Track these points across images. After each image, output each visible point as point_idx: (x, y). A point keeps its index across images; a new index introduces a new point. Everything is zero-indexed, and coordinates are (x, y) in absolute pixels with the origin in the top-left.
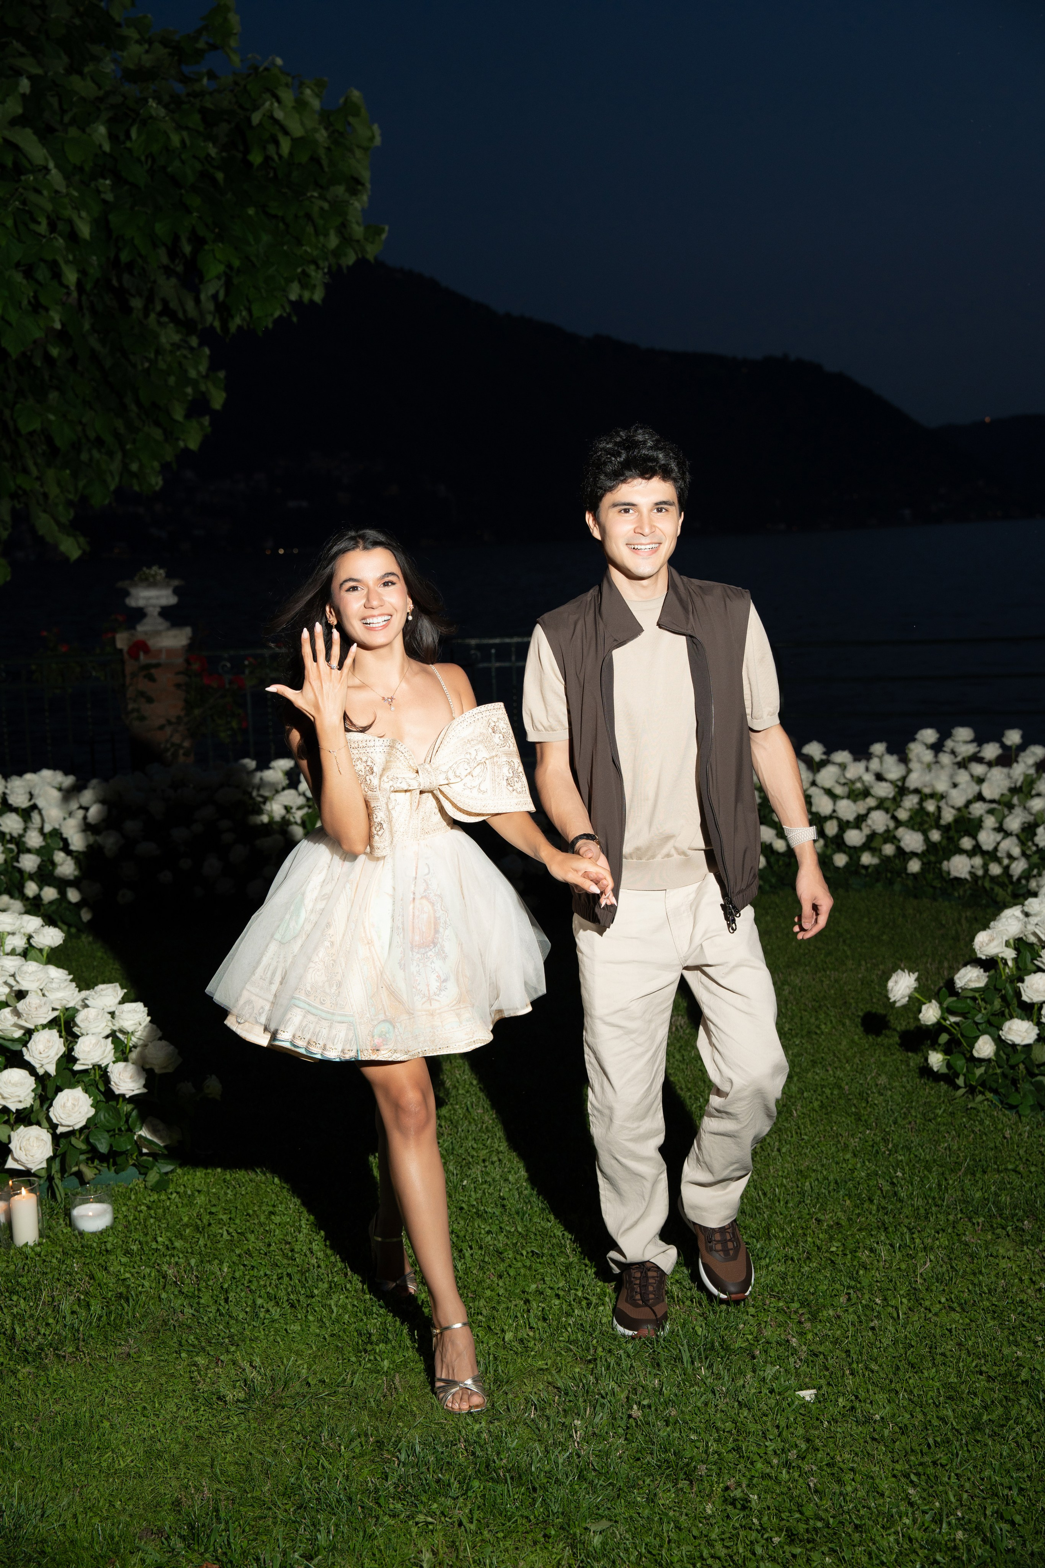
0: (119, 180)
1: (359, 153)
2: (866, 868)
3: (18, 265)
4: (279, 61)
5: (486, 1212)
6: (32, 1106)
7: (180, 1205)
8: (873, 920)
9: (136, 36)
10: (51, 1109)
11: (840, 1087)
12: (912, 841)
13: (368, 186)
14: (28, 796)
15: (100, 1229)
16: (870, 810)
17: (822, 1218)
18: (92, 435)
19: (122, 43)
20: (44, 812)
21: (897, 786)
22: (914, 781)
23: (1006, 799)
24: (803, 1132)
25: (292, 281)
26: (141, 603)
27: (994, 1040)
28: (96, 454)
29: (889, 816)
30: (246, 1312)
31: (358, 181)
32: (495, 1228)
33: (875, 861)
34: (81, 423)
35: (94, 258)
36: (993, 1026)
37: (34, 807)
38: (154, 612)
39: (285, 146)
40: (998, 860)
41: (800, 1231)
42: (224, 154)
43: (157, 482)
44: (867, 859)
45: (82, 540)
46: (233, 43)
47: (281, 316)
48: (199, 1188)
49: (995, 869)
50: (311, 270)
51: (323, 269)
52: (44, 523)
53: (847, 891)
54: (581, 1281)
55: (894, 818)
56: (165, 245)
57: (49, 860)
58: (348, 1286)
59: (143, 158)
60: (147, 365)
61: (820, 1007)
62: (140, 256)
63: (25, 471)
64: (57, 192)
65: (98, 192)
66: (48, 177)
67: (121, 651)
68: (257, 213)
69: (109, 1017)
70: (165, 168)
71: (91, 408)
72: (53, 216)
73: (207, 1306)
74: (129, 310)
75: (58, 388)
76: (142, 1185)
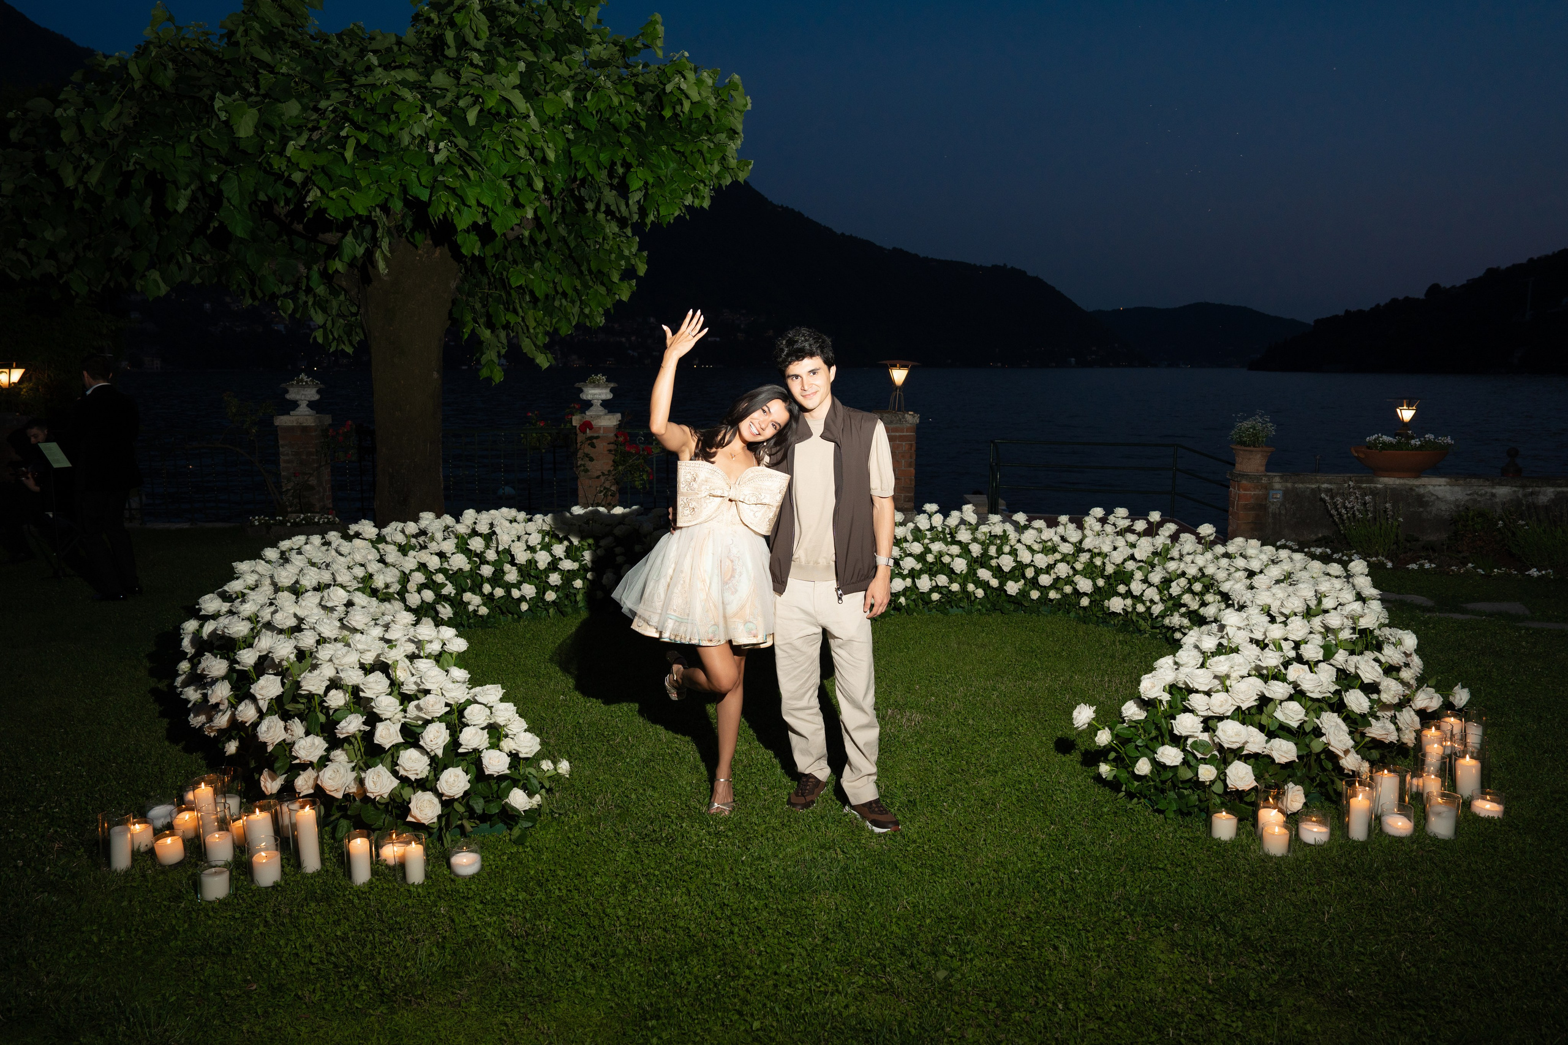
0: (578, 127)
1: (736, 114)
2: (1051, 600)
3: (505, 177)
4: (687, 54)
6: (427, 777)
7: (530, 859)
8: (1056, 639)
9: (599, 40)
10: (439, 781)
11: (1033, 785)
12: (1084, 585)
13: (742, 135)
14: (490, 525)
15: (470, 873)
16: (1057, 561)
17: (1017, 909)
18: (561, 290)
19: (589, 43)
20: (499, 537)
21: (1076, 546)
22: (1087, 544)
23: (1150, 560)
24: (1004, 823)
25: (688, 193)
26: (589, 397)
27: (1150, 760)
28: (563, 301)
29: (1069, 566)
31: (735, 132)
33: (1058, 596)
34: (554, 282)
35: (559, 175)
36: (1149, 750)
38: (597, 403)
39: (687, 106)
40: (1143, 602)
42: (648, 112)
43: (601, 321)
44: (1053, 595)
45: (549, 356)
46: (659, 43)
47: (679, 215)
49: (1141, 608)
50: (701, 187)
51: (710, 186)
52: (527, 345)
53: (1039, 615)
55: (1073, 568)
56: (605, 168)
57: (500, 569)
59: (594, 112)
60: (597, 247)
61: (1018, 710)
62: (589, 174)
63: (515, 311)
64: (533, 130)
65: (564, 133)
66: (528, 121)
67: (575, 427)
68: (668, 149)
69: (488, 712)
70: (608, 119)
71: (560, 273)
72: (529, 145)
73: (529, 961)
74: (585, 211)
75: (541, 260)
76: (507, 838)
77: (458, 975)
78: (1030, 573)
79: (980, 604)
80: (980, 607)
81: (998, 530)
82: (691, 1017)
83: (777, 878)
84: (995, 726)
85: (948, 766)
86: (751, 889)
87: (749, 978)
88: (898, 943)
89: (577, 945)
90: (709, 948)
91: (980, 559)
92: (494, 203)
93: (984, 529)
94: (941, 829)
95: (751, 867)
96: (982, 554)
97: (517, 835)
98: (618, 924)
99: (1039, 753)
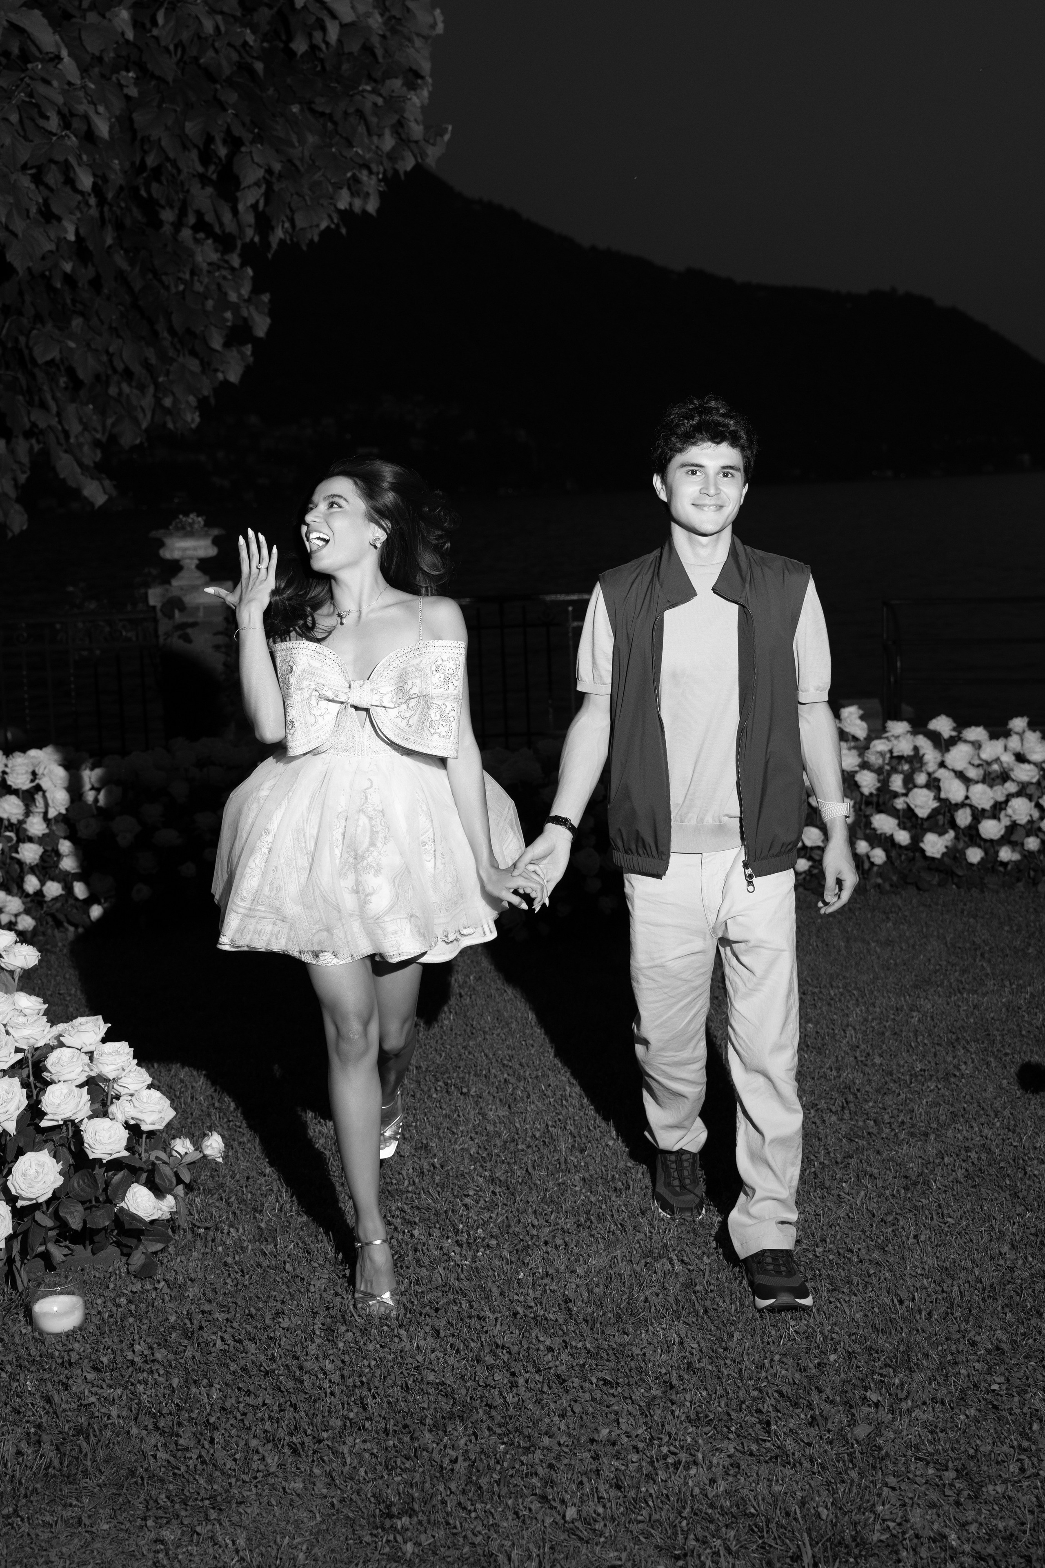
0: (144, 74)
1: (418, 42)
2: (1004, 864)
3: (25, 167)
5: (546, 1319)
7: (167, 1299)
8: (1015, 928)
10: (10, 1177)
11: (990, 1151)
13: (429, 80)
14: (30, 777)
15: (66, 1330)
16: (1009, 797)
17: (977, 1338)
18: (120, 367)
20: (47, 794)
21: (1042, 769)
24: (946, 1212)
25: (341, 188)
26: (177, 555)
28: (126, 388)
29: (1033, 804)
30: (235, 1460)
31: (417, 75)
32: (557, 1342)
33: (1016, 857)
34: (107, 352)
35: (116, 162)
37: (38, 788)
38: (190, 564)
39: (333, 32)
41: (949, 1357)
42: (265, 45)
43: (193, 419)
44: (1006, 854)
45: (107, 483)
47: (328, 228)
48: (193, 1276)
50: (364, 176)
51: (378, 174)
52: (65, 465)
53: (982, 891)
54: (666, 1427)
55: (1039, 806)
56: (195, 146)
57: (53, 850)
58: (367, 1424)
59: (171, 47)
60: (181, 287)
61: (958, 1039)
62: (168, 159)
63: (43, 406)
64: (69, 84)
65: (121, 86)
66: (60, 66)
67: (154, 607)
68: (302, 110)
69: (86, 1059)
70: (196, 59)
71: (119, 336)
72: (66, 111)
73: (187, 1449)
74: (159, 224)
75: (82, 314)
76: (124, 1270)
77: (70, 1479)
78: (963, 818)
79: (880, 875)
80: (879, 881)
81: (904, 747)
82: (465, 1508)
83: (579, 1303)
84: (919, 1066)
85: (844, 1128)
86: (538, 1321)
87: (549, 1449)
88: (785, 1389)
89: (262, 1420)
90: (480, 1411)
91: (875, 799)
92: (9, 215)
93: (879, 746)
94: (841, 1222)
95: (534, 1289)
96: (878, 789)
97: (140, 1263)
98: (326, 1385)
99: (997, 1104)
